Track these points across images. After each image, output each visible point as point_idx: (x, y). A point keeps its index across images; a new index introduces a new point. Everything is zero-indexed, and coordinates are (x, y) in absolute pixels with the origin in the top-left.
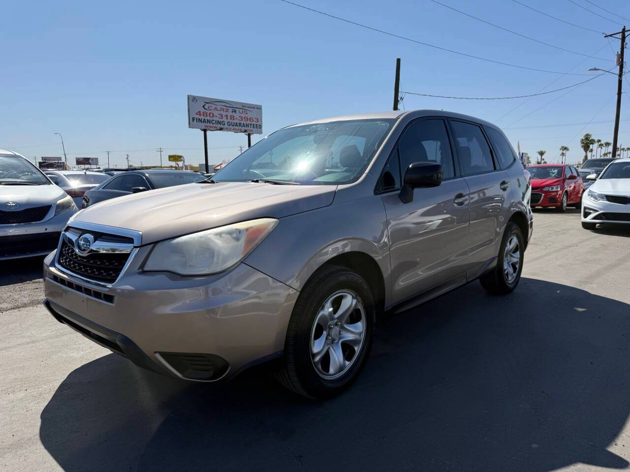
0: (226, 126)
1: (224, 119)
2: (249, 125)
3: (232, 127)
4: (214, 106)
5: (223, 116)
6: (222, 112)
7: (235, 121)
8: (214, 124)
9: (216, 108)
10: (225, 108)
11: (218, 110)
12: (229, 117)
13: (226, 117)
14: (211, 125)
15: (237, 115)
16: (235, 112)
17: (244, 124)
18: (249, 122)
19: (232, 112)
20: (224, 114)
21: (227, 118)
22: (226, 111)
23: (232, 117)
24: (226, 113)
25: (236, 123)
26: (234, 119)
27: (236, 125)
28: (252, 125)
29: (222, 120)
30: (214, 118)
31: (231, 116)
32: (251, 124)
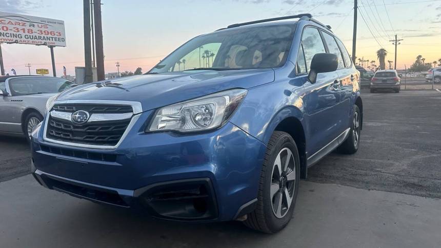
0: (24, 39)
1: (21, 32)
2: (51, 39)
3: (31, 40)
4: (7, 21)
5: (19, 30)
6: (17, 26)
7: (34, 34)
8: (9, 36)
9: (10, 22)
10: (20, 22)
11: (12, 24)
12: (26, 31)
13: (22, 31)
14: (5, 37)
15: (35, 29)
16: (34, 26)
17: (44, 37)
18: (50, 36)
19: (30, 26)
20: (20, 27)
21: (24, 32)
22: (23, 25)
23: (30, 31)
24: (24, 27)
25: (35, 36)
26: (32, 33)
27: (36, 38)
28: (54, 39)
29: (18, 33)
30: (9, 32)
31: (28, 30)
32: (52, 38)
